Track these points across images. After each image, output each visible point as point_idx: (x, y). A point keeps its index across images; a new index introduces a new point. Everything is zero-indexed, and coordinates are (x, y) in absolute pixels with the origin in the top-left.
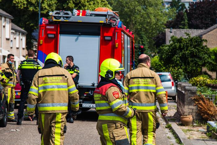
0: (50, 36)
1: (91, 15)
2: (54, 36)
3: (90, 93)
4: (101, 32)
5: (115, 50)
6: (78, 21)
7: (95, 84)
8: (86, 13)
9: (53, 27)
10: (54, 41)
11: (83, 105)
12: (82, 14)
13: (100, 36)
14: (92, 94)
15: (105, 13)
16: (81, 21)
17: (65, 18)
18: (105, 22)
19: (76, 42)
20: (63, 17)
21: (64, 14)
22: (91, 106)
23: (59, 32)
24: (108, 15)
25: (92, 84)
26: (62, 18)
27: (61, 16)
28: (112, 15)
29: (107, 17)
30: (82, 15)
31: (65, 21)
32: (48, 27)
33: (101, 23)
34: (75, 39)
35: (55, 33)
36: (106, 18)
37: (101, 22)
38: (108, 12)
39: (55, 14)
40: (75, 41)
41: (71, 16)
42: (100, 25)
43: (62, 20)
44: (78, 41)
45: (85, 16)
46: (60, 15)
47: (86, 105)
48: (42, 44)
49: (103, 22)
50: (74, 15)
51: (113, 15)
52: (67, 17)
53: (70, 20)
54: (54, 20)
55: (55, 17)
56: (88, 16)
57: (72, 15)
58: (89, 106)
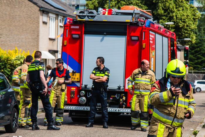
0: (74, 36)
1: (117, 14)
2: (79, 36)
3: (116, 96)
4: (127, 32)
5: (142, 51)
6: (104, 20)
7: (121, 87)
8: (112, 12)
9: (77, 27)
10: (78, 41)
11: (108, 109)
13: (126, 36)
14: (118, 97)
15: (131, 11)
16: (106, 20)
17: (90, 18)
18: (132, 21)
19: (102, 42)
20: (88, 16)
21: (89, 13)
22: (117, 110)
23: (83, 32)
24: (135, 13)
25: (118, 87)
26: (86, 17)
27: (86, 15)
28: (139, 13)
29: (134, 15)
30: (108, 14)
31: (90, 20)
32: (72, 27)
33: (128, 23)
34: (100, 39)
35: (79, 33)
36: (133, 17)
37: (127, 21)
38: (134, 10)
39: (80, 13)
40: (100, 41)
41: (96, 16)
42: (127, 24)
43: (86, 19)
44: (103, 41)
45: (112, 15)
46: (84, 14)
47: (112, 109)
48: (66, 45)
49: (129, 21)
50: (99, 14)
51: (141, 13)
52: (92, 16)
53: (95, 19)
54: (79, 19)
55: (79, 16)
56: (114, 15)
57: (97, 14)
58: (115, 110)
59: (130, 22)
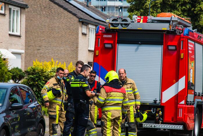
0: (107, 46)
1: (153, 21)
2: (112, 46)
3: (152, 111)
4: (164, 41)
5: (180, 61)
6: (138, 29)
7: (157, 101)
8: (148, 19)
9: (110, 36)
10: (111, 51)
11: (143, 125)
12: (143, 20)
13: (163, 46)
14: (154, 112)
15: (169, 19)
16: (141, 29)
17: (124, 26)
18: (169, 29)
19: (136, 53)
20: (121, 24)
21: (122, 21)
22: (153, 126)
23: (116, 42)
24: (172, 21)
25: (154, 100)
27: (119, 23)
28: (177, 21)
29: (171, 23)
30: (143, 22)
31: (123, 28)
32: (105, 36)
33: (165, 31)
34: (135, 49)
35: (112, 42)
36: (170, 25)
37: (163, 29)
38: (171, 18)
39: (112, 21)
40: (134, 51)
41: (130, 23)
42: (164, 33)
43: (120, 27)
44: (138, 51)
45: (147, 22)
46: (117, 22)
47: (147, 125)
48: (98, 55)
49: (166, 29)
50: (134, 22)
51: (179, 21)
52: (126, 24)
53: (129, 27)
54: (111, 27)
55: (112, 24)
56: (149, 22)
57: (131, 22)
58: (150, 126)
59: (167, 31)
